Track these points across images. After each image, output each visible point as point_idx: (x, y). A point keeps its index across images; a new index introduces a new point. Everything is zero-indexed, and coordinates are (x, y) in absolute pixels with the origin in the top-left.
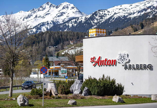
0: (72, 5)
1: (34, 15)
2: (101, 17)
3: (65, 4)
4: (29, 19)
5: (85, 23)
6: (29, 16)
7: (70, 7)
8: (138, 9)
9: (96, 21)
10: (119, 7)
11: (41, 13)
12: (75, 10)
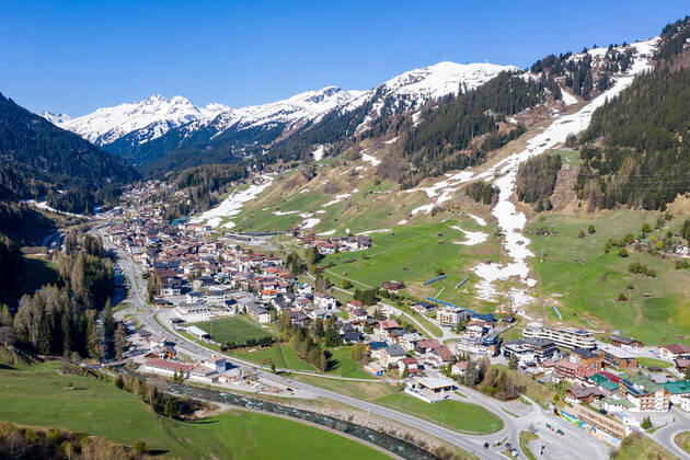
0: (186, 100)
1: (141, 111)
2: (227, 121)
3: (177, 98)
4: (135, 115)
5: (209, 126)
6: (135, 111)
7: (184, 102)
8: (268, 114)
9: (220, 126)
10: (245, 109)
11: (148, 108)
12: (190, 105)
